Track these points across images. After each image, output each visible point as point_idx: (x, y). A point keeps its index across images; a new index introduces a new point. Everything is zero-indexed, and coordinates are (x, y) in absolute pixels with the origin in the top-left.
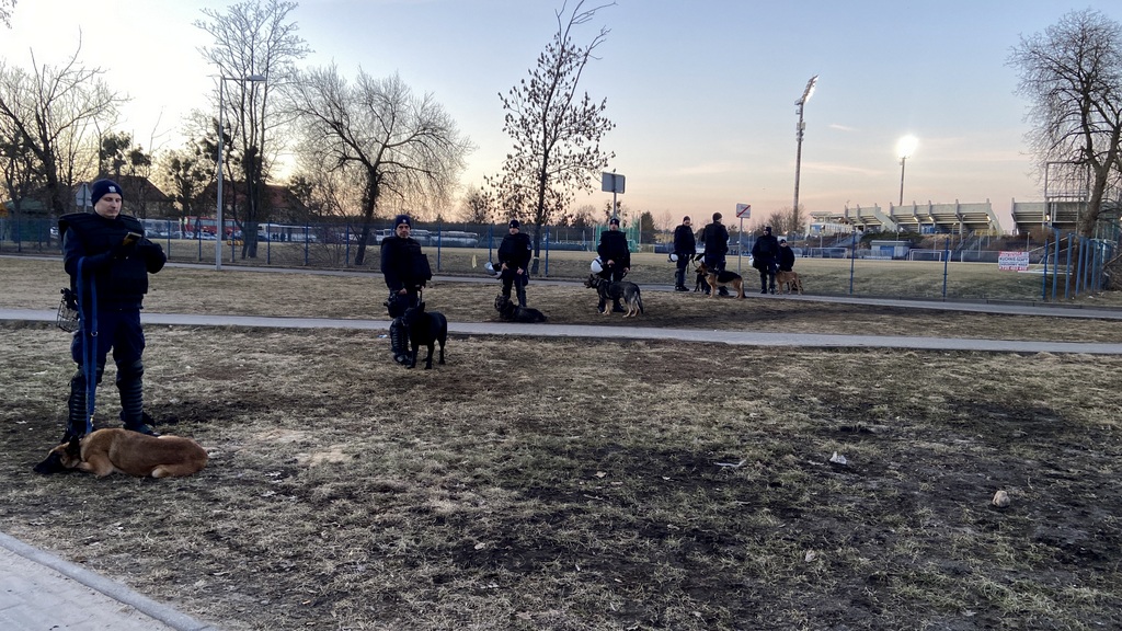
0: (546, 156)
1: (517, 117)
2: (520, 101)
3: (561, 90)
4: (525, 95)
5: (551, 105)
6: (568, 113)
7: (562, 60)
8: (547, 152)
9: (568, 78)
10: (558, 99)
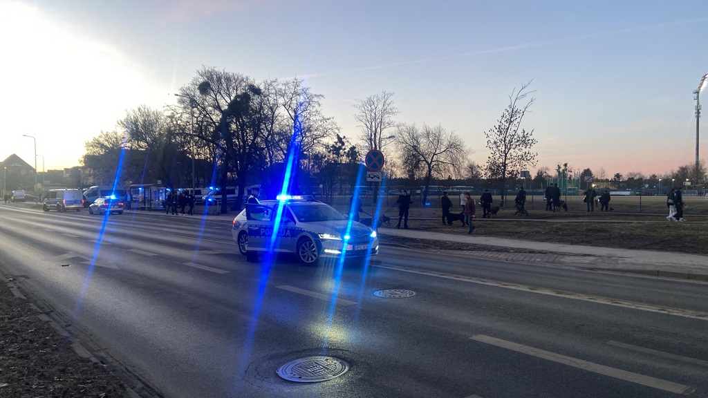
0: (506, 156)
1: (492, 141)
2: (494, 134)
3: (513, 128)
4: (496, 131)
5: (508, 134)
6: (515, 137)
7: (512, 115)
8: (506, 154)
9: (515, 122)
10: (510, 132)
